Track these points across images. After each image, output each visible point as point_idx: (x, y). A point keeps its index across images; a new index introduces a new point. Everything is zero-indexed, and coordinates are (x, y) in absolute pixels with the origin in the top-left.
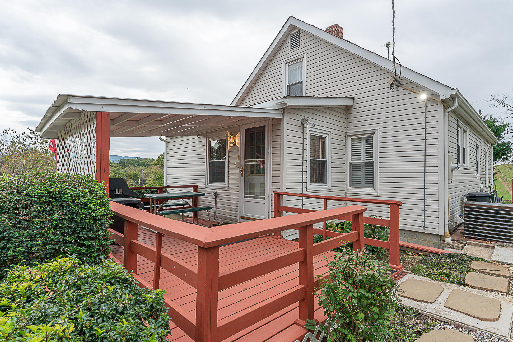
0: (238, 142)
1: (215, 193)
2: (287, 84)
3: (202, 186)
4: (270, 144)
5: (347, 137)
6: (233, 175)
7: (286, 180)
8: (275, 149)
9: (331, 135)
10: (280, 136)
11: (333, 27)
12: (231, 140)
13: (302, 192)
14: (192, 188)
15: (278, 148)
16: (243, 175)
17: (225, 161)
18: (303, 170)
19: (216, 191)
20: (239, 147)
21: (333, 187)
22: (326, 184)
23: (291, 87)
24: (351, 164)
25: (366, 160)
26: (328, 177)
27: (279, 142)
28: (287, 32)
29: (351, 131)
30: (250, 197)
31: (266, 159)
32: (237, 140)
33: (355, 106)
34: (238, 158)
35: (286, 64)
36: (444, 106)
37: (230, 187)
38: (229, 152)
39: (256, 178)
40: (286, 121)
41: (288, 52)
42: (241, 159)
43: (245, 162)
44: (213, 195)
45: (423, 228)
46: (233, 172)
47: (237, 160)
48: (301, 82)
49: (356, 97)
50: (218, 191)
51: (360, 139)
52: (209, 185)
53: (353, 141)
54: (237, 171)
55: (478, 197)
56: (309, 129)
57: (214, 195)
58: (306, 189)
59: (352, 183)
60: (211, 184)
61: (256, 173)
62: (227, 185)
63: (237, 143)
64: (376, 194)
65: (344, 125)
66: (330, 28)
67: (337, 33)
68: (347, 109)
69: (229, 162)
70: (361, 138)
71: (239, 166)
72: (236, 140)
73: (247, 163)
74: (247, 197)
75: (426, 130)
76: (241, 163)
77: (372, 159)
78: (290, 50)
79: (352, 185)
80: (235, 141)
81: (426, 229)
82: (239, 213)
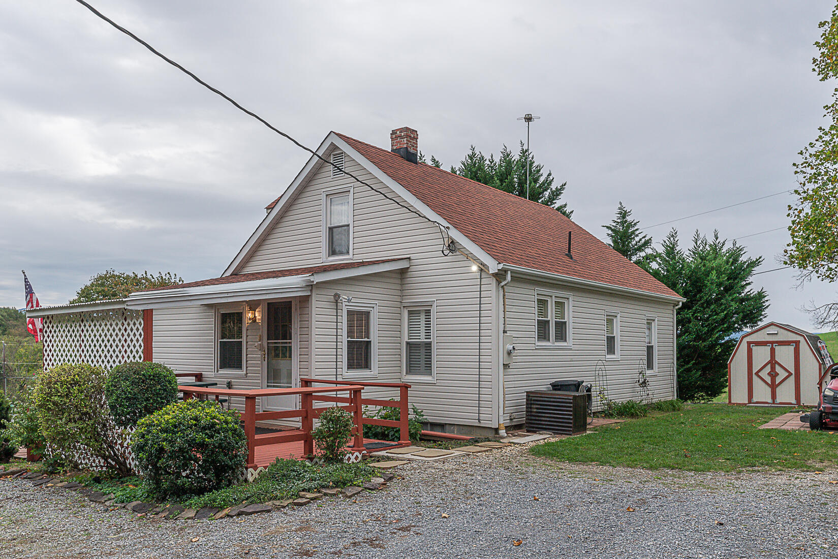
0: (260, 317)
1: (228, 383)
2: (329, 225)
3: (210, 374)
4: (298, 323)
5: (402, 308)
6: (254, 359)
7: (314, 365)
8: (303, 329)
9: (377, 308)
10: (307, 315)
11: (401, 130)
12: (250, 315)
13: (337, 379)
14: (194, 378)
15: (306, 329)
16: (266, 359)
17: (241, 341)
18: (337, 353)
19: (229, 380)
20: (260, 324)
21: (380, 375)
22: (370, 371)
23: (335, 230)
24: (408, 343)
25: (426, 338)
26: (374, 360)
27: (308, 322)
28: (328, 151)
29: (407, 301)
30: (274, 386)
31: (293, 341)
32: (258, 316)
33: (412, 268)
34: (259, 338)
35: (327, 195)
36: (496, 280)
37: (248, 375)
38: (247, 330)
39: (282, 363)
40: (314, 298)
41: (329, 179)
42: (263, 340)
43: (268, 343)
44: (225, 386)
45: (477, 421)
46: (252, 356)
47: (258, 340)
48: (348, 226)
49: (412, 257)
50: (232, 380)
51: (418, 312)
52: (220, 372)
53: (410, 313)
54: (258, 355)
55: (561, 385)
56: (344, 304)
57: (228, 386)
58: (341, 376)
59: (410, 369)
60: (222, 372)
61: (282, 357)
62: (245, 372)
63: (258, 319)
64: (433, 382)
65: (399, 293)
66: (398, 132)
67: (407, 140)
68: (403, 272)
69: (247, 342)
70: (420, 310)
71: (261, 348)
72: (256, 315)
73: (271, 345)
74: (271, 386)
75: (482, 305)
76: (263, 345)
77: (430, 338)
78: (332, 177)
79: (409, 372)
80: (255, 317)
81: (482, 422)
82: (260, 407)
